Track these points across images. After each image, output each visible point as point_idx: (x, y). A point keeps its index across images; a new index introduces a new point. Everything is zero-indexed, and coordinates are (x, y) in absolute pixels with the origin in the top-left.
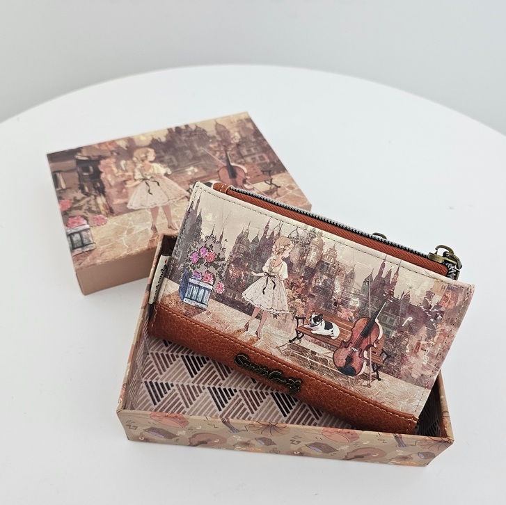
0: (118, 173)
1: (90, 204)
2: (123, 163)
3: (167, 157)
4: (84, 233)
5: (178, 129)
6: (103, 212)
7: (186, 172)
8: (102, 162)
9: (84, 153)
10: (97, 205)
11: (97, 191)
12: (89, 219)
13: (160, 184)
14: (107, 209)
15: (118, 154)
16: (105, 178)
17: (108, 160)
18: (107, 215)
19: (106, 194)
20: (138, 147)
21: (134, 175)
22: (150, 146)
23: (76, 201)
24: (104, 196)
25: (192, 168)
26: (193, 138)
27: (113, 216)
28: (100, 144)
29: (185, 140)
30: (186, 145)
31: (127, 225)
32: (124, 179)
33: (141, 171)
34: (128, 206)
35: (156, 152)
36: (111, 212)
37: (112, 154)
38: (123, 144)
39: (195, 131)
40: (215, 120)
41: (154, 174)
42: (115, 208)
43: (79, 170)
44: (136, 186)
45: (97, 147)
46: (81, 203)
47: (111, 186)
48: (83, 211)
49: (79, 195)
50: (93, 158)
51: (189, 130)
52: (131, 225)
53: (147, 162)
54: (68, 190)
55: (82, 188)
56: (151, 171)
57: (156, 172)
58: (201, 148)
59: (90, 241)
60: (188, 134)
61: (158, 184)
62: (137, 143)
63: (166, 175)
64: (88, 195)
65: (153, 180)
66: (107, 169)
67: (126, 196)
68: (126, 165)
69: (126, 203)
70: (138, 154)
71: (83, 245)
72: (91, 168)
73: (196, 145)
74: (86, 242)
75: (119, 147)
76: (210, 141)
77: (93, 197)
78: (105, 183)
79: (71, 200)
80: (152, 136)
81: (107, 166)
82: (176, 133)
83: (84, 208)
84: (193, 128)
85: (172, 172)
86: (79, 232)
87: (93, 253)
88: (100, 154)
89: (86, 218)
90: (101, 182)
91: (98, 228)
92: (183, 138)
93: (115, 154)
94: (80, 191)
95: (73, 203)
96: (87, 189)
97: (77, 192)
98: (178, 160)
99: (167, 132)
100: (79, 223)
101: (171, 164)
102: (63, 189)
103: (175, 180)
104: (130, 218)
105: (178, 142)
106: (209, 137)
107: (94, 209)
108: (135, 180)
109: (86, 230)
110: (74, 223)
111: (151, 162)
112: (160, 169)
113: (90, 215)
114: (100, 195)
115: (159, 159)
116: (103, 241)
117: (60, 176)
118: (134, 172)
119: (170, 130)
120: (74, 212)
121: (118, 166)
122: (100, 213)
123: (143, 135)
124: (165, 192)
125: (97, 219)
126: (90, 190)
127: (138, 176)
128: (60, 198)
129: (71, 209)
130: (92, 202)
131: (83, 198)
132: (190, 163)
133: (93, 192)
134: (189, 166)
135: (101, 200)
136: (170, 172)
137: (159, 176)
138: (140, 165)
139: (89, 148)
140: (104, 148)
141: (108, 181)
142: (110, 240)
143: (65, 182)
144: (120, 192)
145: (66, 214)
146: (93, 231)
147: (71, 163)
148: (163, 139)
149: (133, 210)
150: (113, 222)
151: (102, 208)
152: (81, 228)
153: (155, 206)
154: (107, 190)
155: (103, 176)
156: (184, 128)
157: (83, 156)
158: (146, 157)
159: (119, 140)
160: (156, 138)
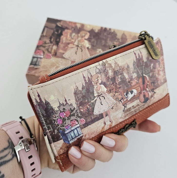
0: (69, 38)
1: (50, 47)
2: (74, 34)
3: (93, 40)
4: (39, 59)
5: (105, 29)
6: (52, 53)
7: (97, 50)
8: (66, 30)
9: (62, 23)
10: (52, 49)
11: (56, 43)
12: (45, 54)
13: (83, 51)
14: (55, 53)
15: (74, 29)
16: (63, 38)
17: (68, 31)
18: (53, 55)
19: (59, 45)
20: (84, 30)
21: (75, 42)
22: (89, 32)
23: (45, 43)
24: (57, 46)
25: (100, 50)
26: (109, 36)
27: (55, 57)
28: (70, 22)
29: (105, 36)
30: (104, 38)
31: (58, 64)
32: (69, 42)
33: (79, 41)
34: (64, 56)
35: (90, 36)
36: (55, 55)
37: (72, 28)
38: (79, 26)
39: (112, 33)
40: (124, 32)
41: (83, 45)
42: (58, 54)
43: (55, 30)
44: (72, 47)
45: (68, 23)
46: (47, 45)
47: (62, 43)
48: (45, 49)
49: (48, 41)
50: (63, 27)
51: (110, 31)
52: (59, 65)
53: (83, 38)
54: (45, 37)
55: (51, 38)
56: (83, 43)
57: (84, 45)
58: (110, 42)
59: (39, 64)
60: (108, 33)
61: (82, 51)
62: (85, 28)
63: (88, 48)
64: (51, 42)
65: (81, 48)
66: (66, 35)
67: (66, 50)
68: (74, 36)
69: (64, 54)
70: (82, 33)
71: (35, 65)
72: (60, 31)
73: (108, 40)
74: (37, 63)
75: (76, 27)
76: (116, 40)
77: (52, 44)
78: (61, 40)
79: (44, 42)
80: (93, 27)
81: (67, 33)
82: (104, 30)
83: (46, 48)
84: (112, 31)
85: (91, 48)
86: (37, 58)
87: (37, 70)
88: (67, 26)
89: (44, 53)
90: (60, 39)
91: (46, 59)
92: (105, 34)
93: (73, 29)
94: (49, 39)
95: (44, 44)
96: (52, 40)
97: (48, 39)
98: (97, 43)
99: (100, 28)
100: (40, 54)
101: (93, 44)
102: (44, 36)
103: (90, 52)
104: (61, 61)
105: (102, 35)
106: (116, 38)
107: (50, 50)
108: (74, 45)
109: (41, 58)
110: (38, 52)
111: (85, 39)
112: (87, 44)
113: (46, 52)
114: (56, 45)
115: (89, 40)
116: (44, 67)
117: (46, 29)
118: (75, 41)
119: (102, 28)
120: (42, 48)
121: (71, 35)
122: (50, 53)
123: (90, 25)
124: (82, 56)
125: (48, 55)
126: (53, 41)
127: (76, 43)
128: (40, 39)
129: (41, 46)
130: (51, 47)
131: (48, 43)
132: (101, 47)
133: (54, 42)
134: (100, 48)
135: (55, 47)
136: (90, 48)
137: (84, 47)
138: (80, 39)
139: (65, 22)
140: (70, 24)
141: (63, 40)
142: (47, 67)
143: (46, 33)
144: (64, 47)
145: (38, 47)
146: (43, 60)
147: (54, 25)
148: (96, 31)
149: (64, 58)
150: (53, 60)
151: (53, 51)
152: (39, 56)
153: (74, 60)
154: (60, 44)
155: (62, 37)
156: (108, 29)
157: (60, 24)
158: (85, 36)
159: (78, 23)
160: (94, 29)
